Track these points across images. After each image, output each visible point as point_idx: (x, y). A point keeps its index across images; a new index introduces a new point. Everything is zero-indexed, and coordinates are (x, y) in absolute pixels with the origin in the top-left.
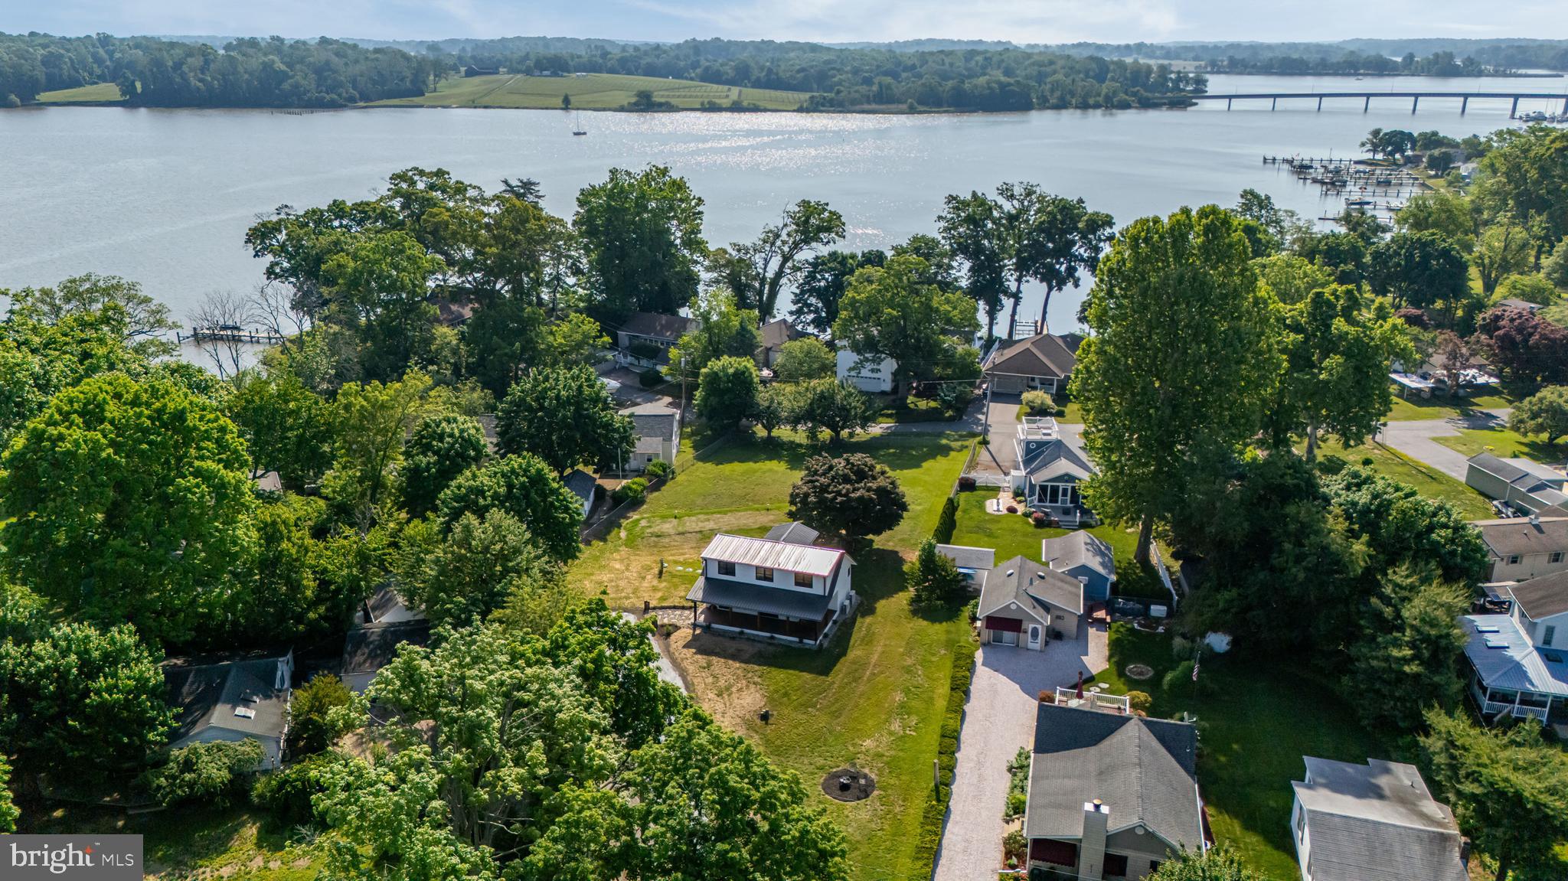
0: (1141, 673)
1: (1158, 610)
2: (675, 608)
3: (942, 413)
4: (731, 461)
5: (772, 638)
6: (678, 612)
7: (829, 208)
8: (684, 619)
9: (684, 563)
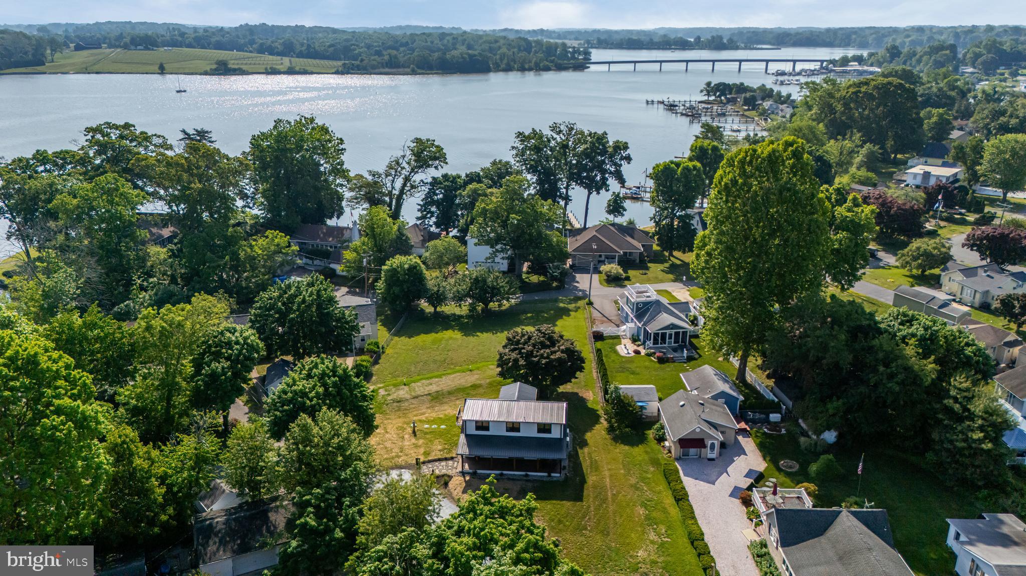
0: (791, 467)
1: (775, 417)
2: (439, 460)
3: (551, 285)
4: (418, 334)
5: (527, 475)
6: (443, 463)
7: (436, 143)
8: (454, 468)
9: (428, 422)
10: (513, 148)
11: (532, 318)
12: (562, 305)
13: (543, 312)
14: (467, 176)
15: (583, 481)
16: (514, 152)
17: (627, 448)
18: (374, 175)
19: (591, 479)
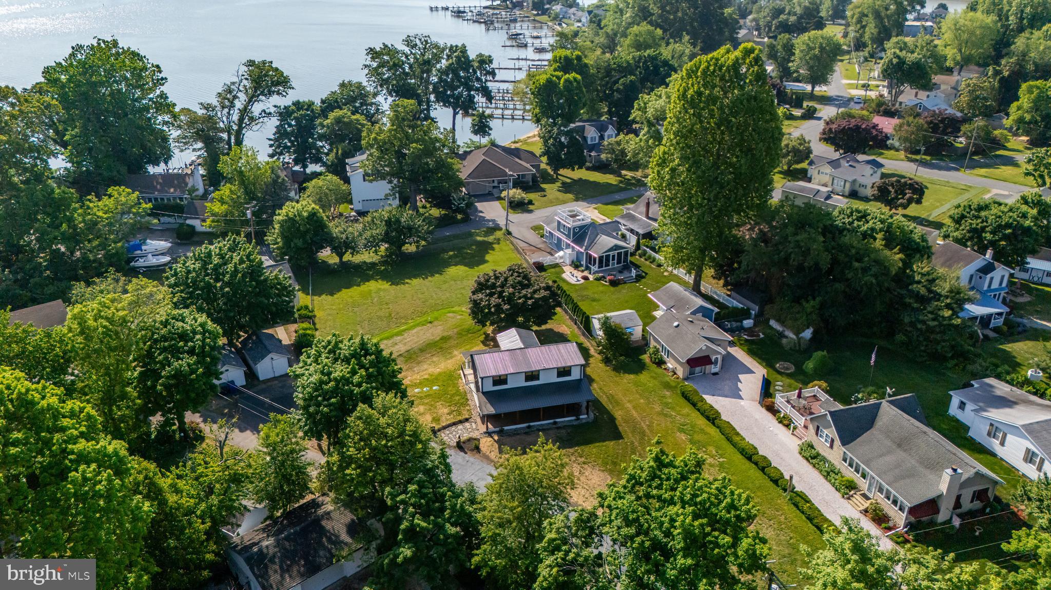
0: (787, 369)
1: (748, 323)
2: (454, 424)
3: (455, 217)
4: (339, 290)
5: (555, 423)
6: (460, 427)
7: (274, 65)
8: (476, 429)
9: (421, 384)
10: (366, 66)
11: (455, 256)
12: (479, 238)
13: (464, 248)
14: (323, 102)
15: (612, 419)
16: (366, 71)
17: (632, 376)
18: (206, 109)
19: (618, 414)
